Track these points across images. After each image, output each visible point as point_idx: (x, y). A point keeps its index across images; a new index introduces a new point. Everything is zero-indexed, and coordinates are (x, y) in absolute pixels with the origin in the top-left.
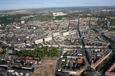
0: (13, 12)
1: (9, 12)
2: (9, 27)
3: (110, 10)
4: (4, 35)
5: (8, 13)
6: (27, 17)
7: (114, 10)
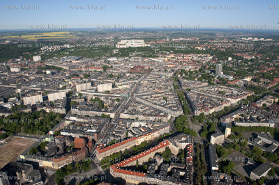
1: (25, 34)
5: (23, 37)
7: (269, 40)
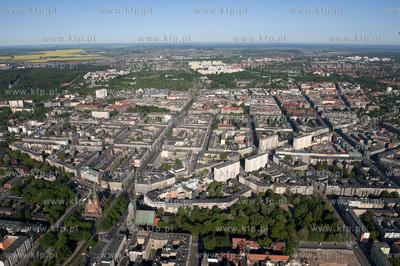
0: (38, 56)
1: (17, 54)
2: (60, 112)
3: (377, 59)
4: (65, 143)
5: (16, 58)
6: (101, 73)
7: (387, 59)
